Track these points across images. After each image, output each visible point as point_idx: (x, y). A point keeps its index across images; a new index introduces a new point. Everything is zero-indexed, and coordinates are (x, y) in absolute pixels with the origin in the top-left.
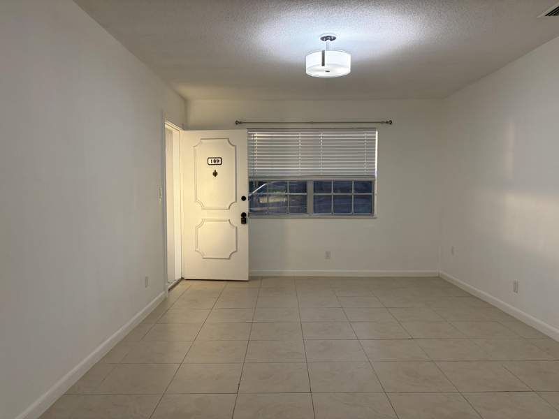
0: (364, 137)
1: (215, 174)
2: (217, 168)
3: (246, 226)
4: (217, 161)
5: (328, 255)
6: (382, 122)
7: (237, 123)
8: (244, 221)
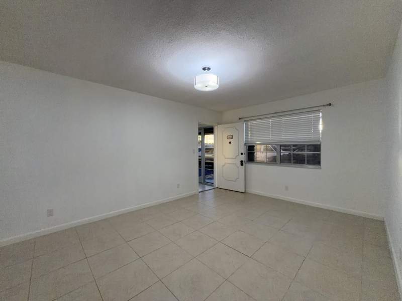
0: (311, 117)
1: (230, 143)
2: (231, 140)
3: (243, 167)
4: (231, 137)
5: (287, 188)
6: (324, 106)
7: (240, 119)
8: (242, 164)
